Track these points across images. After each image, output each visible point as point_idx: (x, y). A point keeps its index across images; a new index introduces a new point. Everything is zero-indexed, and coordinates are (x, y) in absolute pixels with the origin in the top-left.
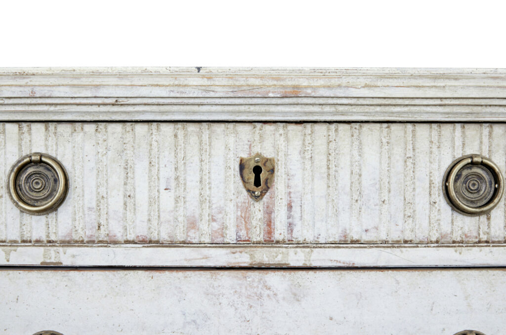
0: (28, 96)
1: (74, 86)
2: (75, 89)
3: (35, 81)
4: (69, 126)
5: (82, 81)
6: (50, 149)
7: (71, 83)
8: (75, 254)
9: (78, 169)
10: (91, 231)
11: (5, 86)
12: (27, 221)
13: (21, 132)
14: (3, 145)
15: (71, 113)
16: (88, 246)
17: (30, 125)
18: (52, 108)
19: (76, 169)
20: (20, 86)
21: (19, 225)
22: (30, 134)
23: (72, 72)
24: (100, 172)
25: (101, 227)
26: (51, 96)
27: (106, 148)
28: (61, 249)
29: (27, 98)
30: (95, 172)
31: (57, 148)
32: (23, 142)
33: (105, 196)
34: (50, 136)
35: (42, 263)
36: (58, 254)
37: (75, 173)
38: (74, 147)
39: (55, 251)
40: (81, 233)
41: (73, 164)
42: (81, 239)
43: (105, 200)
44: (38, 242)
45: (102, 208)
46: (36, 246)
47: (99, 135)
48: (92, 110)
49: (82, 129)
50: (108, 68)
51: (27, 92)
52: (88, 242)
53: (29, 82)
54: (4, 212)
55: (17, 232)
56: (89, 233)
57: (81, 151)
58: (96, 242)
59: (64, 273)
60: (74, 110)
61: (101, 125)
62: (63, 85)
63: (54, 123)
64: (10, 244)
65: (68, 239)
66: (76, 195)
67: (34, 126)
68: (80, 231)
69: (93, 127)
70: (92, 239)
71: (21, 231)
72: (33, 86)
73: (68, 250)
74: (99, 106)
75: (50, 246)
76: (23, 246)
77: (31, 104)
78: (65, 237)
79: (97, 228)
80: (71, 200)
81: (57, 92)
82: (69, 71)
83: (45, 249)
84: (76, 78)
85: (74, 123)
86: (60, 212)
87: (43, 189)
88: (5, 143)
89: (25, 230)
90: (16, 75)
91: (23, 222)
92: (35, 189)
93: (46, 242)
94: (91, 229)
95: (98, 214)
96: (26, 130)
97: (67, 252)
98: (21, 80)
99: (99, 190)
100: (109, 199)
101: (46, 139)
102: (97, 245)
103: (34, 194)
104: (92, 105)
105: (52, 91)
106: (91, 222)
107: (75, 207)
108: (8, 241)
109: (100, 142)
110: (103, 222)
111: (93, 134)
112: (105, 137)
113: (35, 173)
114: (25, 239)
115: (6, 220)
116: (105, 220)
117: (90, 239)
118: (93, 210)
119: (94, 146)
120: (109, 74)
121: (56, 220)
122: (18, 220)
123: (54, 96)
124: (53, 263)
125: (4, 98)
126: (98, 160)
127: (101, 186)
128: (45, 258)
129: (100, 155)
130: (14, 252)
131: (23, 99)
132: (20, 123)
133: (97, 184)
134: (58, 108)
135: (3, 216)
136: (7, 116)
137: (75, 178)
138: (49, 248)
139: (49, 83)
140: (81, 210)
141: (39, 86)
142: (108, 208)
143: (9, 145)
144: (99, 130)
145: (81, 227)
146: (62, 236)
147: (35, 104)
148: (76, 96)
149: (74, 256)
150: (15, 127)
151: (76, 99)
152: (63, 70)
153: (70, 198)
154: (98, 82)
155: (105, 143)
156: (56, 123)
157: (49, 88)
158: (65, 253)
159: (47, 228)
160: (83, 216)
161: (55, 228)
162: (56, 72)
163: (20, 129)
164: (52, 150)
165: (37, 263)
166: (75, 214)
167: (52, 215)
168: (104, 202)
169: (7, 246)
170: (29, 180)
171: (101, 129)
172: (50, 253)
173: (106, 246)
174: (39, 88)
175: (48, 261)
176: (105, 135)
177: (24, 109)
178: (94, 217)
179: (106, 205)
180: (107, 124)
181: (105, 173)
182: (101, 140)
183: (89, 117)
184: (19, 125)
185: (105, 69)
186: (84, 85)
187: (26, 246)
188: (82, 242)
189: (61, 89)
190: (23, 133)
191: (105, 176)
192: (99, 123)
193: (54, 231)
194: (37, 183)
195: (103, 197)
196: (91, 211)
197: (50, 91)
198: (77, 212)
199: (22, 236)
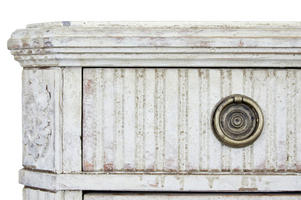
0: (237, 46)
1: (275, 38)
2: (277, 41)
3: (241, 33)
4: (264, 72)
5: (281, 34)
6: (246, 91)
7: (272, 35)
8: (268, 181)
9: (270, 108)
10: (281, 161)
11: (217, 37)
12: (226, 153)
13: (222, 76)
14: (206, 88)
15: (270, 60)
16: (278, 175)
17: (231, 71)
18: (255, 57)
19: (269, 108)
20: (230, 38)
21: (220, 157)
22: (230, 78)
23: (267, 26)
24: (289, 111)
25: (289, 158)
26: (257, 46)
27: (295, 91)
28: (257, 177)
29: (235, 48)
30: (286, 110)
31: (254, 90)
32: (224, 85)
33: (293, 132)
34: (246, 80)
35: (240, 189)
36: (254, 181)
37: (268, 112)
38: (268, 89)
39: (252, 179)
40: (273, 163)
41: (267, 105)
42: (272, 168)
43: (293, 135)
44: (236, 171)
45: (290, 141)
46: (234, 174)
47: (289, 80)
48: (288, 59)
49: (274, 74)
50: (297, 22)
51: (236, 43)
52: (279, 171)
53: (236, 35)
54: (206, 145)
55: (218, 162)
56: (279, 163)
57: (273, 93)
58: (285, 171)
59: (257, 198)
60: (272, 58)
61: (290, 71)
62: (266, 37)
63: (250, 69)
64: (211, 173)
65: (261, 168)
66: (269, 130)
67: (234, 72)
68: (271, 161)
69: (284, 72)
70: (282, 169)
71: (222, 161)
72: (241, 37)
73: (263, 178)
74: (294, 55)
75: (246, 174)
76: (223, 174)
77: (237, 53)
78: (260, 166)
79: (286, 159)
80: (265, 135)
81: (262, 43)
82: (264, 25)
83: (243, 177)
84: (276, 31)
85: (268, 69)
86: (256, 145)
87: (242, 125)
88: (209, 86)
89: (224, 161)
90: (223, 28)
91: (222, 154)
92: (236, 125)
93: (242, 171)
94: (281, 160)
95: (287, 147)
96: (227, 75)
97: (262, 179)
98: (229, 33)
99: (288, 127)
100: (297, 134)
101: (244, 83)
102: (285, 173)
103: (234, 130)
104: (288, 54)
105: (258, 42)
106: (281, 154)
107: (267, 141)
108: (210, 170)
109: (289, 85)
110: (291, 154)
111: (285, 78)
112: (293, 81)
113: (235, 112)
114: (224, 168)
115: (208, 153)
116: (293, 151)
117: (280, 169)
118: (284, 144)
119: (285, 88)
120: (298, 28)
121: (252, 152)
122: (219, 152)
123: (258, 46)
124: (249, 188)
125: (214, 47)
126: (288, 101)
127: (289, 123)
128: (242, 184)
129: (289, 97)
130: (217, 179)
131: (231, 49)
132: (222, 69)
133: (287, 121)
134: (260, 56)
135: (205, 149)
136: (214, 63)
137: (268, 116)
138: (247, 176)
139: (253, 36)
140: (272, 143)
141: (246, 38)
142: (296, 142)
143: (212, 88)
144: (289, 75)
145: (272, 158)
146: (257, 166)
147: (240, 53)
148: (277, 46)
149: (267, 183)
150: (217, 72)
151: (276, 49)
152: (259, 24)
153: (264, 133)
154: (294, 34)
155: (294, 86)
156: (252, 69)
157: (255, 40)
158: (260, 181)
159: (243, 159)
160: (274, 149)
161: (250, 159)
162: (253, 25)
163: (222, 73)
164: (248, 92)
165: (236, 189)
166: (268, 147)
167: (248, 148)
168: (292, 136)
169: (208, 174)
170: (230, 118)
171: (290, 74)
172: (248, 181)
173: (293, 175)
174: (246, 39)
175: (246, 187)
176: (294, 79)
177: (231, 58)
178: (284, 149)
179: (294, 139)
180: (296, 70)
181: (293, 111)
182: (290, 83)
183: (284, 64)
184: (221, 71)
185: (294, 23)
186: (285, 37)
187: (225, 174)
188: (273, 171)
189: (265, 40)
190: (224, 78)
191: (293, 114)
192: (289, 70)
193: (249, 162)
194: (237, 120)
195: (291, 132)
196: (282, 144)
197: (256, 42)
198: (269, 146)
199: (222, 166)
